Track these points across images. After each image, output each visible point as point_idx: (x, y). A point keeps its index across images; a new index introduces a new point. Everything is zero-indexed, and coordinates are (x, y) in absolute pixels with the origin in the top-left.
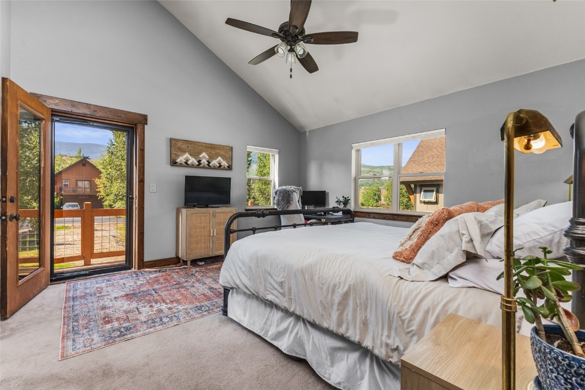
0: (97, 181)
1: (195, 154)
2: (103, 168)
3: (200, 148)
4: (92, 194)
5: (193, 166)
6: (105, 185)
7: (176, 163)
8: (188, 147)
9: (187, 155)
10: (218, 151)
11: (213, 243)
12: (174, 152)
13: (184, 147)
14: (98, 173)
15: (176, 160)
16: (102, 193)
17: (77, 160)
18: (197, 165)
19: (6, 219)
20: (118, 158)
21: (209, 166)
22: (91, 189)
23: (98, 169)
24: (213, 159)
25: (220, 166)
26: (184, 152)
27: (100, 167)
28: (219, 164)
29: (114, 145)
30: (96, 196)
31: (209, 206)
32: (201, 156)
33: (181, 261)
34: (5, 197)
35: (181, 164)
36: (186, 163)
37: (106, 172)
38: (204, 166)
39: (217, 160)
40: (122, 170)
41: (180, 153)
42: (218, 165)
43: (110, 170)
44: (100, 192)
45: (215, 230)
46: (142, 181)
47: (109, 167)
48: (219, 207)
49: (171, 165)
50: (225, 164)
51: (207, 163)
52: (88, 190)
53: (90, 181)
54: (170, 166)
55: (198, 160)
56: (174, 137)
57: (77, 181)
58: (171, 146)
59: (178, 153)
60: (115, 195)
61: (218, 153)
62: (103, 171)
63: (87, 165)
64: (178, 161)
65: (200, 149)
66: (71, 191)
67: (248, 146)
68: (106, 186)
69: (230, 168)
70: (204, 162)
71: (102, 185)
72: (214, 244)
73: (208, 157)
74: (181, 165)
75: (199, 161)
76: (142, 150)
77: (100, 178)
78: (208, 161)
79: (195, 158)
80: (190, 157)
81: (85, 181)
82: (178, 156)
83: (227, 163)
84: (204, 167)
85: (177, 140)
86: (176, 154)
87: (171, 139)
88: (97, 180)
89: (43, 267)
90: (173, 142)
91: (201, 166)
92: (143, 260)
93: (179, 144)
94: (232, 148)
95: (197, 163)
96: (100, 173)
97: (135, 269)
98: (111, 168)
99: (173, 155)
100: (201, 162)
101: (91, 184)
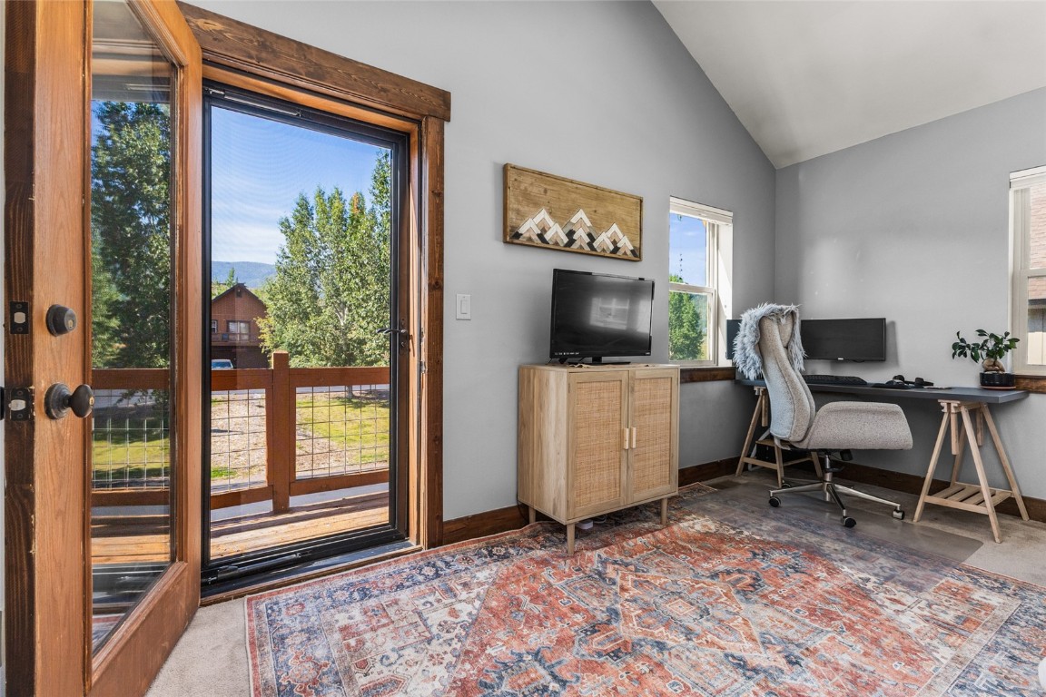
0: (261, 323)
1: (561, 215)
2: (270, 299)
3: (574, 196)
4: (252, 344)
5: (555, 248)
6: (272, 329)
7: (518, 235)
8: (546, 191)
9: (543, 215)
10: (611, 208)
11: (628, 467)
12: (512, 204)
13: (536, 190)
14: (261, 308)
15: (519, 227)
16: (268, 343)
17: (228, 288)
18: (567, 245)
19: (29, 407)
20: (294, 280)
21: (592, 248)
22: (250, 336)
23: (260, 302)
24: (600, 229)
25: (616, 249)
26: (537, 205)
27: (264, 298)
28: (614, 243)
29: (288, 257)
30: (257, 347)
31: (604, 359)
32: (574, 220)
33: (532, 516)
34: (26, 307)
35: (530, 239)
36: (541, 236)
37: (276, 305)
38: (581, 247)
39: (610, 233)
40: (301, 300)
41: (526, 209)
42: (612, 247)
43: (281, 302)
44: (263, 341)
45: (634, 429)
46: (436, 286)
47: (280, 297)
48: (628, 363)
49: (505, 242)
50: (626, 244)
51: (588, 240)
52: (246, 337)
53: (248, 322)
54: (501, 245)
55: (567, 230)
56: (514, 163)
57: (228, 322)
58: (505, 187)
59: (524, 209)
60: (290, 345)
61: (610, 213)
62: (269, 303)
63: (243, 295)
64: (522, 230)
65: (573, 201)
66: (220, 339)
67: (672, 199)
68: (274, 331)
69: (636, 255)
70: (581, 236)
71: (267, 329)
72: (631, 472)
73: (589, 224)
74: (529, 245)
75: (570, 234)
76: (438, 195)
77: (264, 316)
78: (590, 235)
79: (561, 225)
80: (550, 222)
81: (241, 322)
82: (522, 216)
83: (631, 241)
84: (580, 253)
85: (522, 171)
86: (518, 212)
87: (505, 168)
88: (260, 320)
89: (181, 560)
90: (512, 175)
91: (575, 247)
92: (440, 517)
93: (526, 182)
94: (641, 201)
95: (566, 240)
96: (265, 307)
97: (418, 543)
98: (282, 298)
99: (511, 215)
100: (575, 237)
101: (250, 328)
